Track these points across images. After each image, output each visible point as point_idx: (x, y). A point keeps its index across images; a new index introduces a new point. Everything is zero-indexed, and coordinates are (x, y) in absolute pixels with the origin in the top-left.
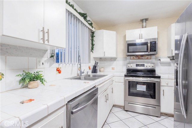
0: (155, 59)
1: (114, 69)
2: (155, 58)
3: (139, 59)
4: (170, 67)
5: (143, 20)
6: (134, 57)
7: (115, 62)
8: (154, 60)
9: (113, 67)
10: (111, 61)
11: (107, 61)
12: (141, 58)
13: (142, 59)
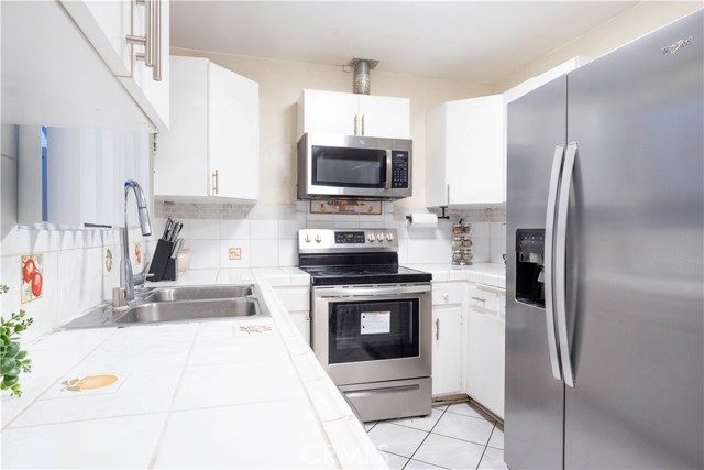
0: (394, 214)
1: (239, 257)
2: (392, 211)
3: (342, 212)
4: (434, 242)
5: (361, 61)
6: (326, 205)
7: (245, 223)
8: (391, 217)
9: (233, 244)
10: (225, 217)
11: (203, 218)
12: (350, 208)
13: (353, 213)
